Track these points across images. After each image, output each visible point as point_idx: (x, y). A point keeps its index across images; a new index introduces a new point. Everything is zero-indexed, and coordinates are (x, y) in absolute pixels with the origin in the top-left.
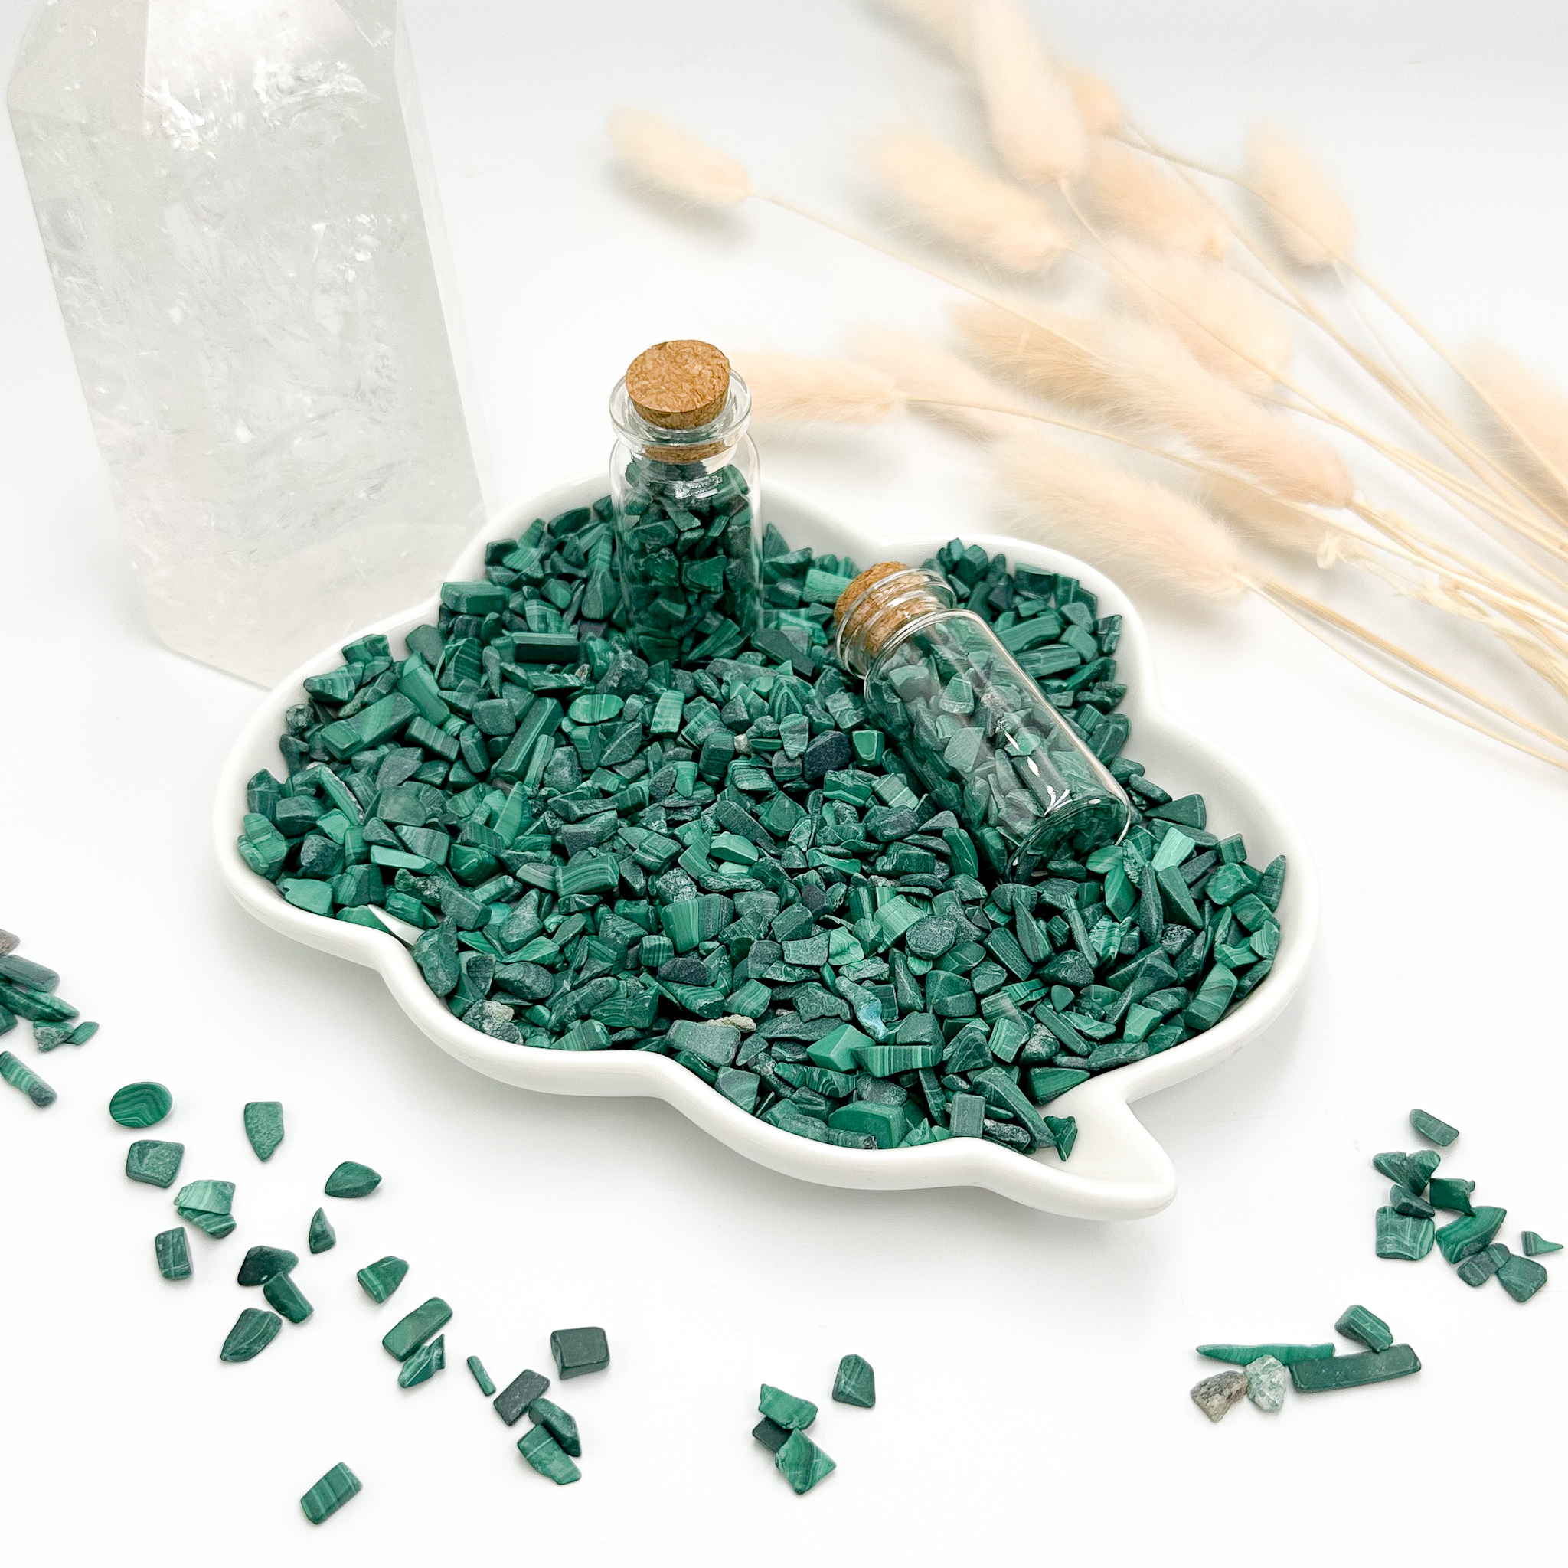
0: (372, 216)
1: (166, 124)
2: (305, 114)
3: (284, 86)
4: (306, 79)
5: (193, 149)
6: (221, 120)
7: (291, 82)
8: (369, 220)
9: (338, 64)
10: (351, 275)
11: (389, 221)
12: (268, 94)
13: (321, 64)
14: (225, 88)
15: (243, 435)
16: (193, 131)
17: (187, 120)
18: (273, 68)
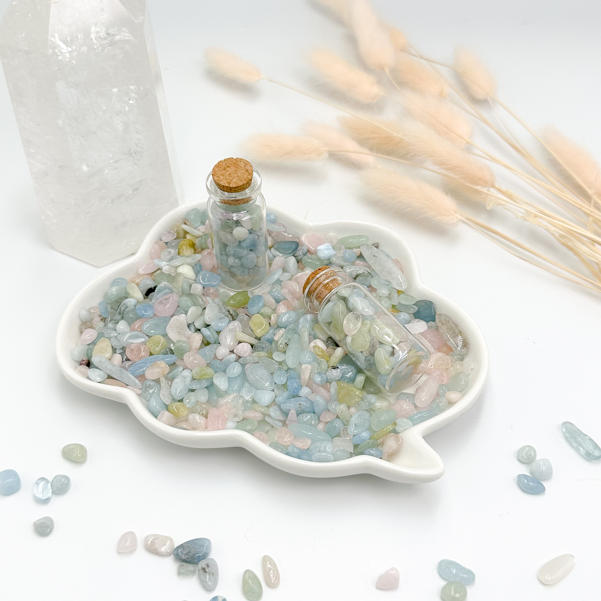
0: (135, 87)
1: (56, 51)
2: (110, 47)
3: (102, 37)
4: (111, 34)
5: (67, 60)
6: (78, 49)
7: (105, 35)
8: (134, 88)
9: (123, 29)
10: (127, 108)
11: (142, 88)
12: (96, 39)
13: (116, 28)
14: (79, 37)
15: (85, 168)
16: (67, 53)
17: (65, 49)
18: (98, 30)
